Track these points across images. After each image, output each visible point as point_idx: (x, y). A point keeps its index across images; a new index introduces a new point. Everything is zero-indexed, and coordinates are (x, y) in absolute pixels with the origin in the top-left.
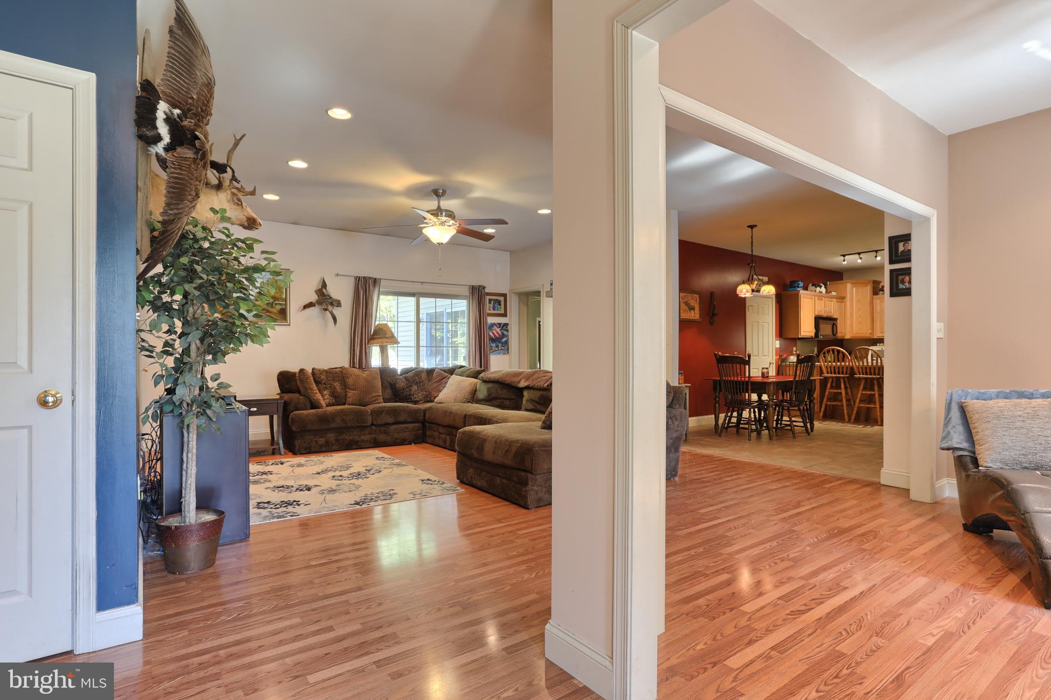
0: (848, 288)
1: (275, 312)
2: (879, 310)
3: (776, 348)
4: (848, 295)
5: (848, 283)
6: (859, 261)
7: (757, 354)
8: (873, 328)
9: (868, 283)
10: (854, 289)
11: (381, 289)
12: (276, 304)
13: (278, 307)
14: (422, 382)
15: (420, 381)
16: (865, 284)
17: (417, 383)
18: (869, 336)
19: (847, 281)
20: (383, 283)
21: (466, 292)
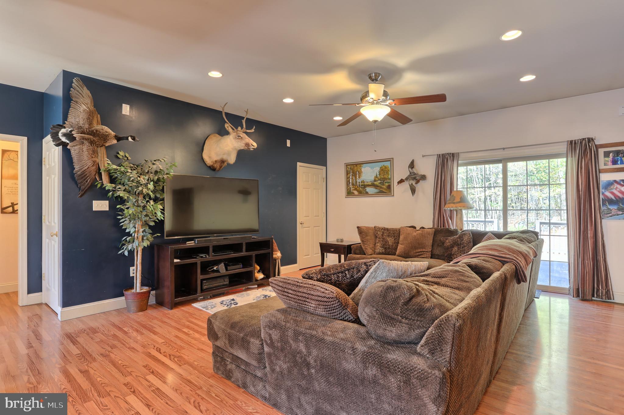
1: (385, 187)
11: (459, 162)
12: (385, 182)
13: (387, 184)
14: (463, 244)
15: (461, 244)
17: (458, 245)
20: (462, 156)
21: (563, 148)
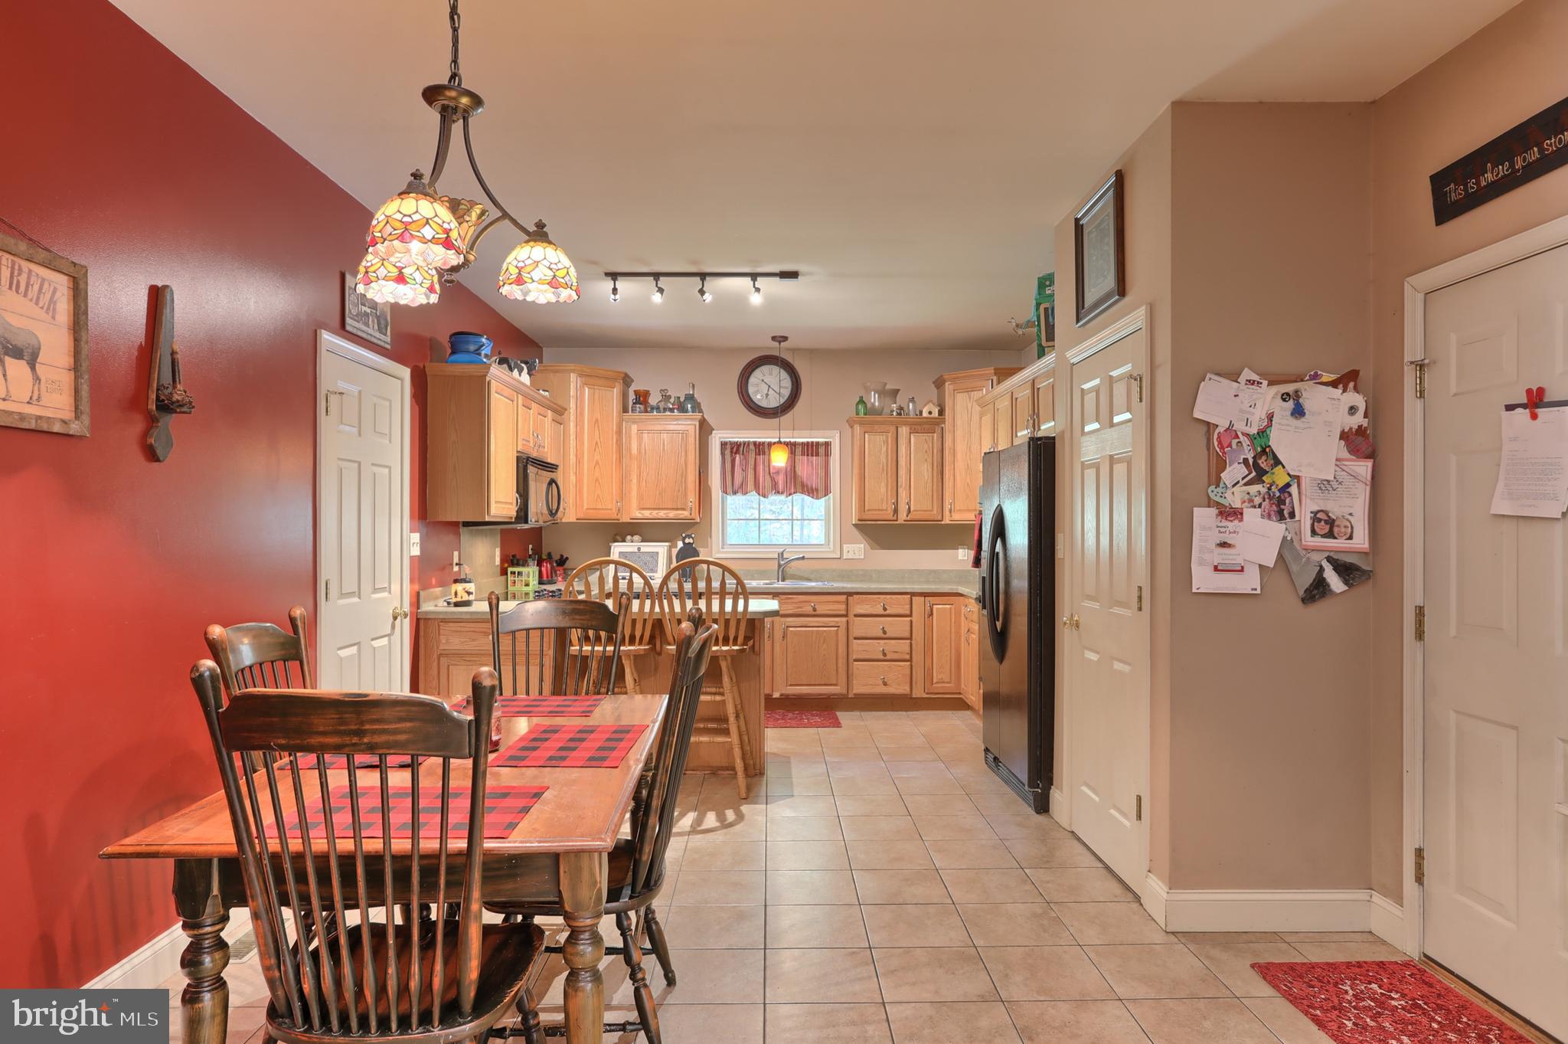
0: (572, 386)
2: (634, 451)
3: (412, 558)
4: (572, 405)
5: (573, 371)
6: (657, 298)
7: (356, 589)
8: (622, 495)
9: (615, 380)
10: (587, 390)
16: (609, 380)
18: (615, 516)
19: (571, 366)
